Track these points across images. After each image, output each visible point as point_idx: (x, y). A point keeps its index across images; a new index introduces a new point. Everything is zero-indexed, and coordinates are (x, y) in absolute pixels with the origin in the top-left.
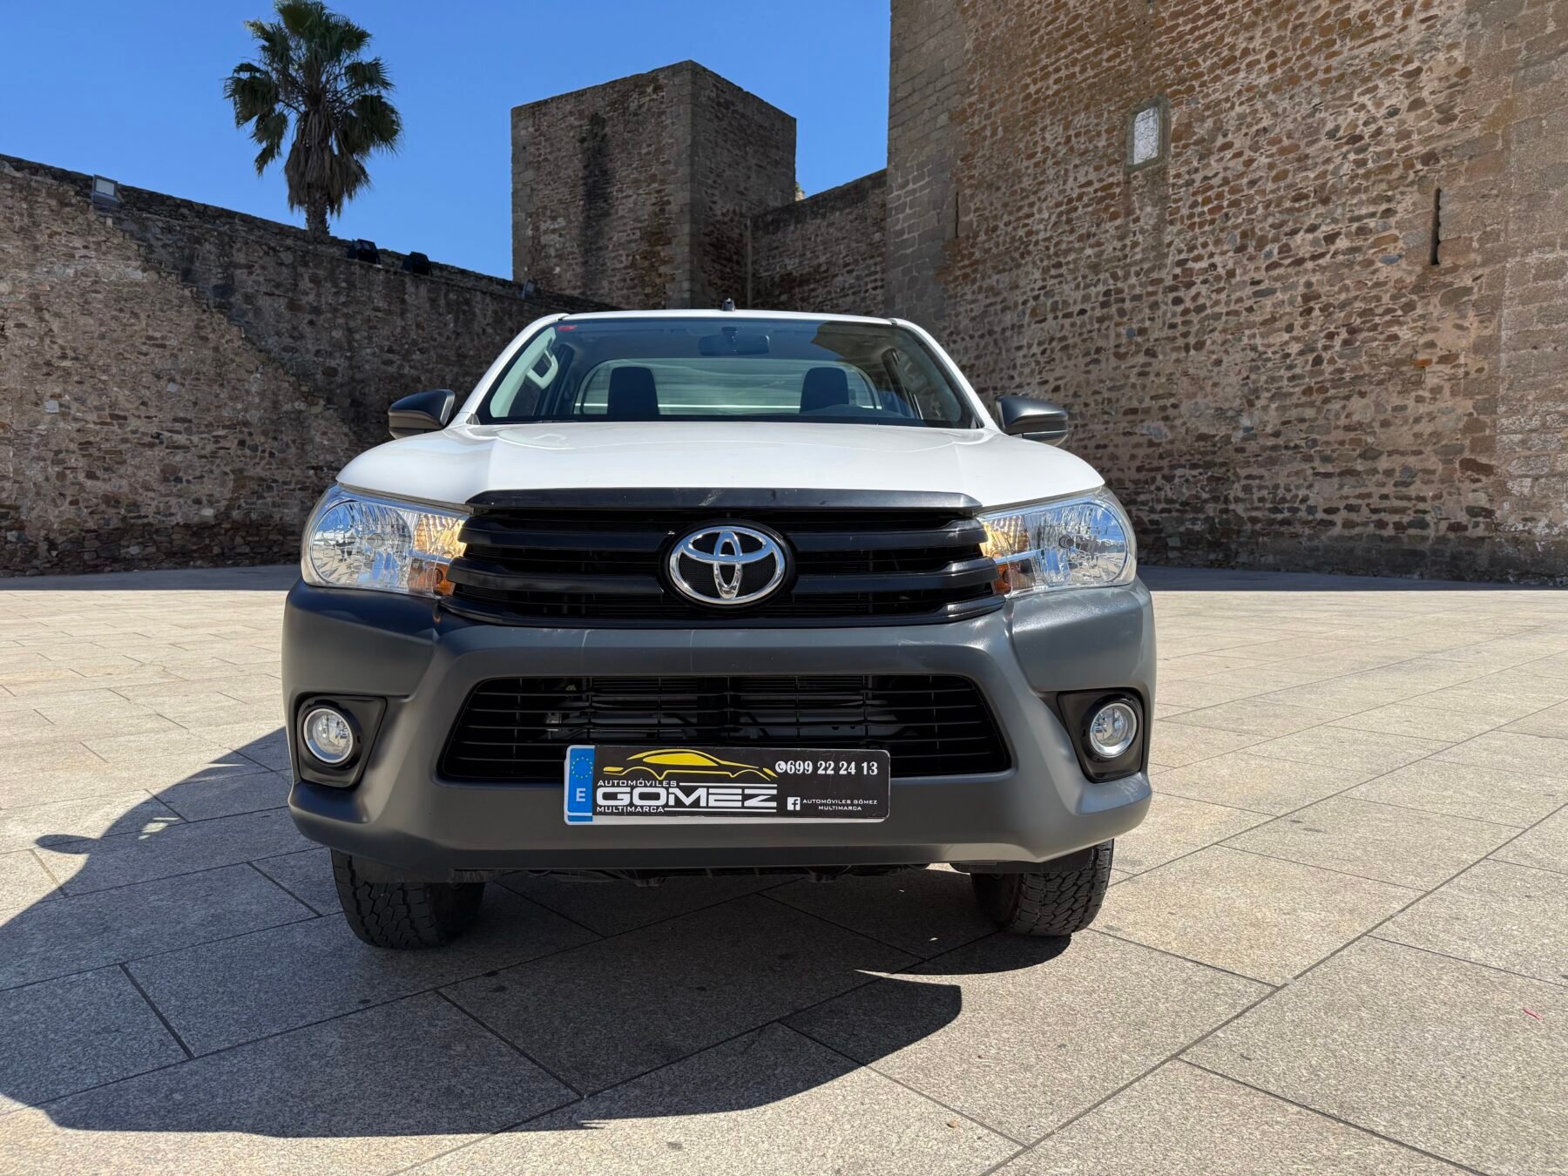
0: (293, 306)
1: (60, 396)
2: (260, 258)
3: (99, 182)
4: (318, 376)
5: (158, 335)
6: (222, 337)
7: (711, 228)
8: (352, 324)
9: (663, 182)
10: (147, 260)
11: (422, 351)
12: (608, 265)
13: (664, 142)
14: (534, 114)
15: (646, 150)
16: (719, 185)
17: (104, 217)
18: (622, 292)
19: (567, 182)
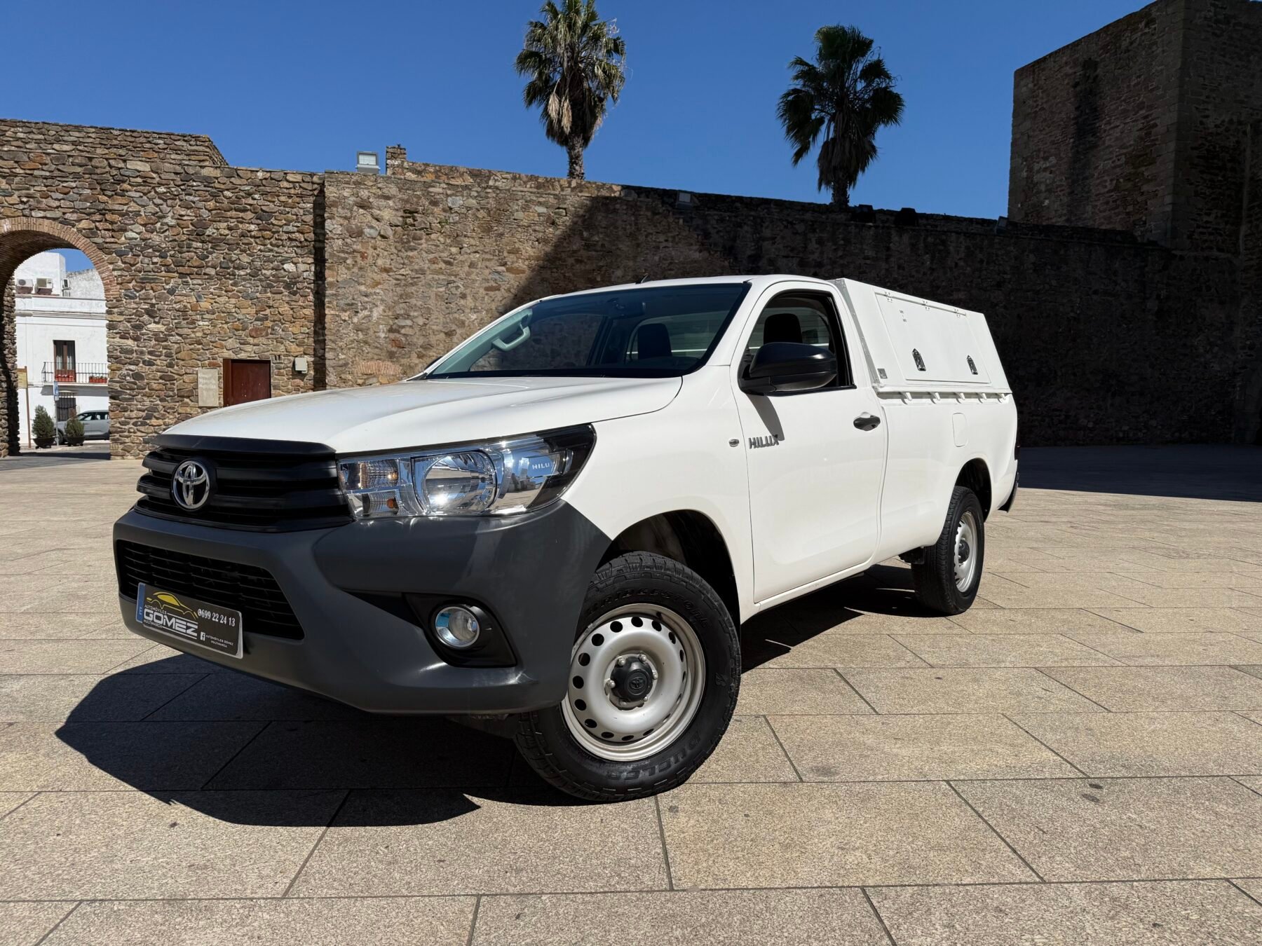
0: (803, 264)
2: (781, 231)
3: (682, 194)
7: (1201, 141)
9: (1150, 107)
10: (703, 244)
12: (1093, 191)
13: (1153, 71)
14: (1034, 71)
15: (1136, 81)
16: (1214, 98)
17: (679, 218)
18: (1104, 214)
19: (1060, 125)
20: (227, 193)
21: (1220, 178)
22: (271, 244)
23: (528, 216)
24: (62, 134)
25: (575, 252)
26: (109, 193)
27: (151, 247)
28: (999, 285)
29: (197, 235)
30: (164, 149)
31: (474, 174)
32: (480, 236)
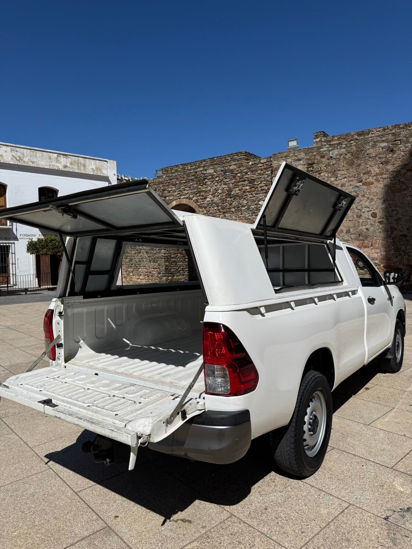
20: (239, 175)
22: (255, 194)
23: (376, 150)
24: (200, 164)
26: (201, 184)
27: (214, 203)
29: (229, 195)
30: (230, 161)
32: (347, 168)
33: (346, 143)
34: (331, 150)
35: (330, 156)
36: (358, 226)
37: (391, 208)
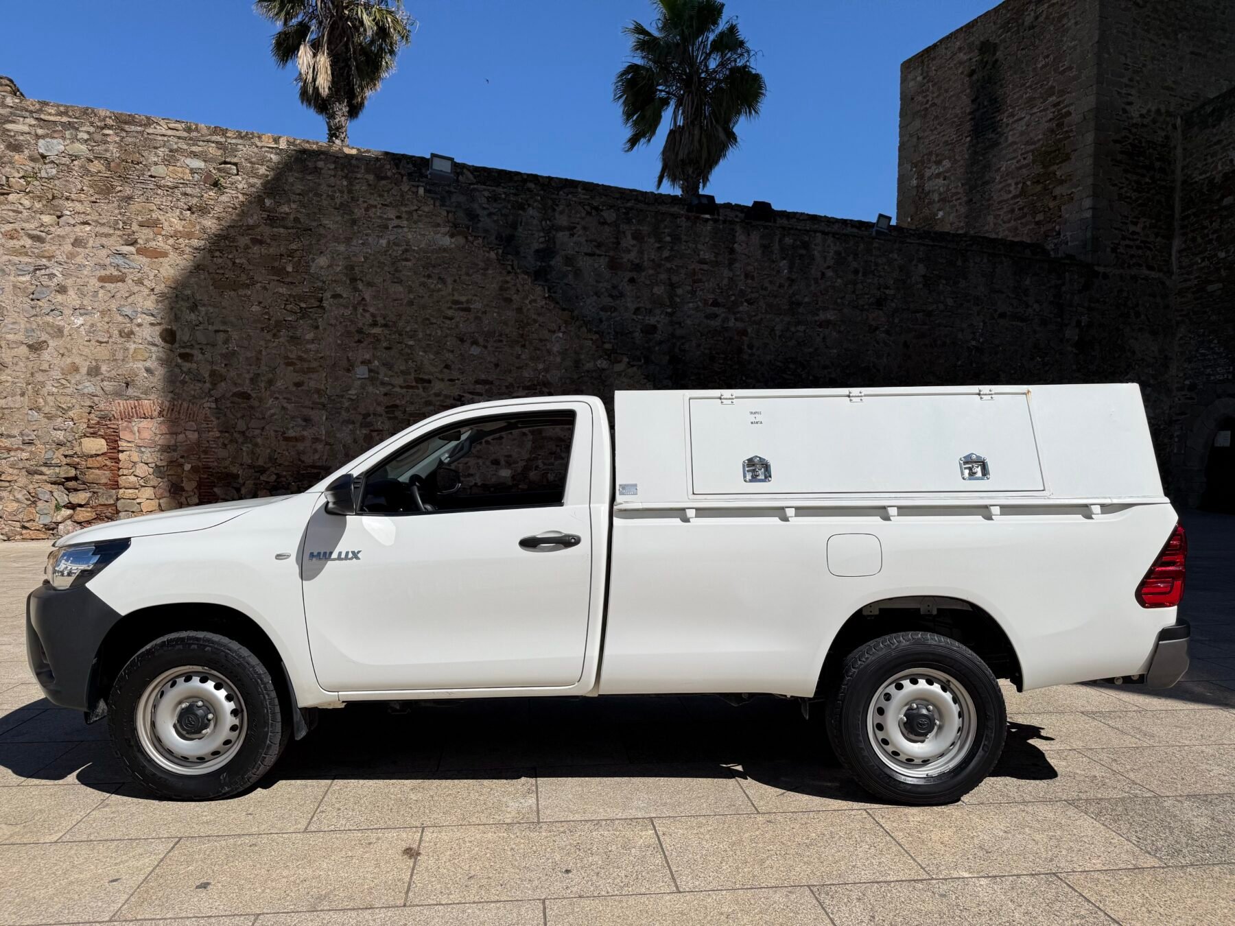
0: (614, 265)
1: (369, 362)
2: (583, 219)
3: (436, 160)
4: (637, 334)
5: (463, 299)
6: (526, 297)
7: (1124, 133)
8: (675, 279)
9: (1062, 92)
10: (455, 226)
11: (750, 302)
12: (995, 197)
13: (1065, 48)
14: (923, 62)
15: (1043, 63)
16: (1138, 82)
17: (418, 186)
18: (1008, 225)
19: (954, 122)
21: (1147, 180)
23: (174, 172)
25: (250, 228)
28: (880, 303)
31: (122, 122)
32: (93, 199)
33: (92, 129)
34: (43, 137)
35: (41, 151)
36: (123, 360)
37: (213, 324)
